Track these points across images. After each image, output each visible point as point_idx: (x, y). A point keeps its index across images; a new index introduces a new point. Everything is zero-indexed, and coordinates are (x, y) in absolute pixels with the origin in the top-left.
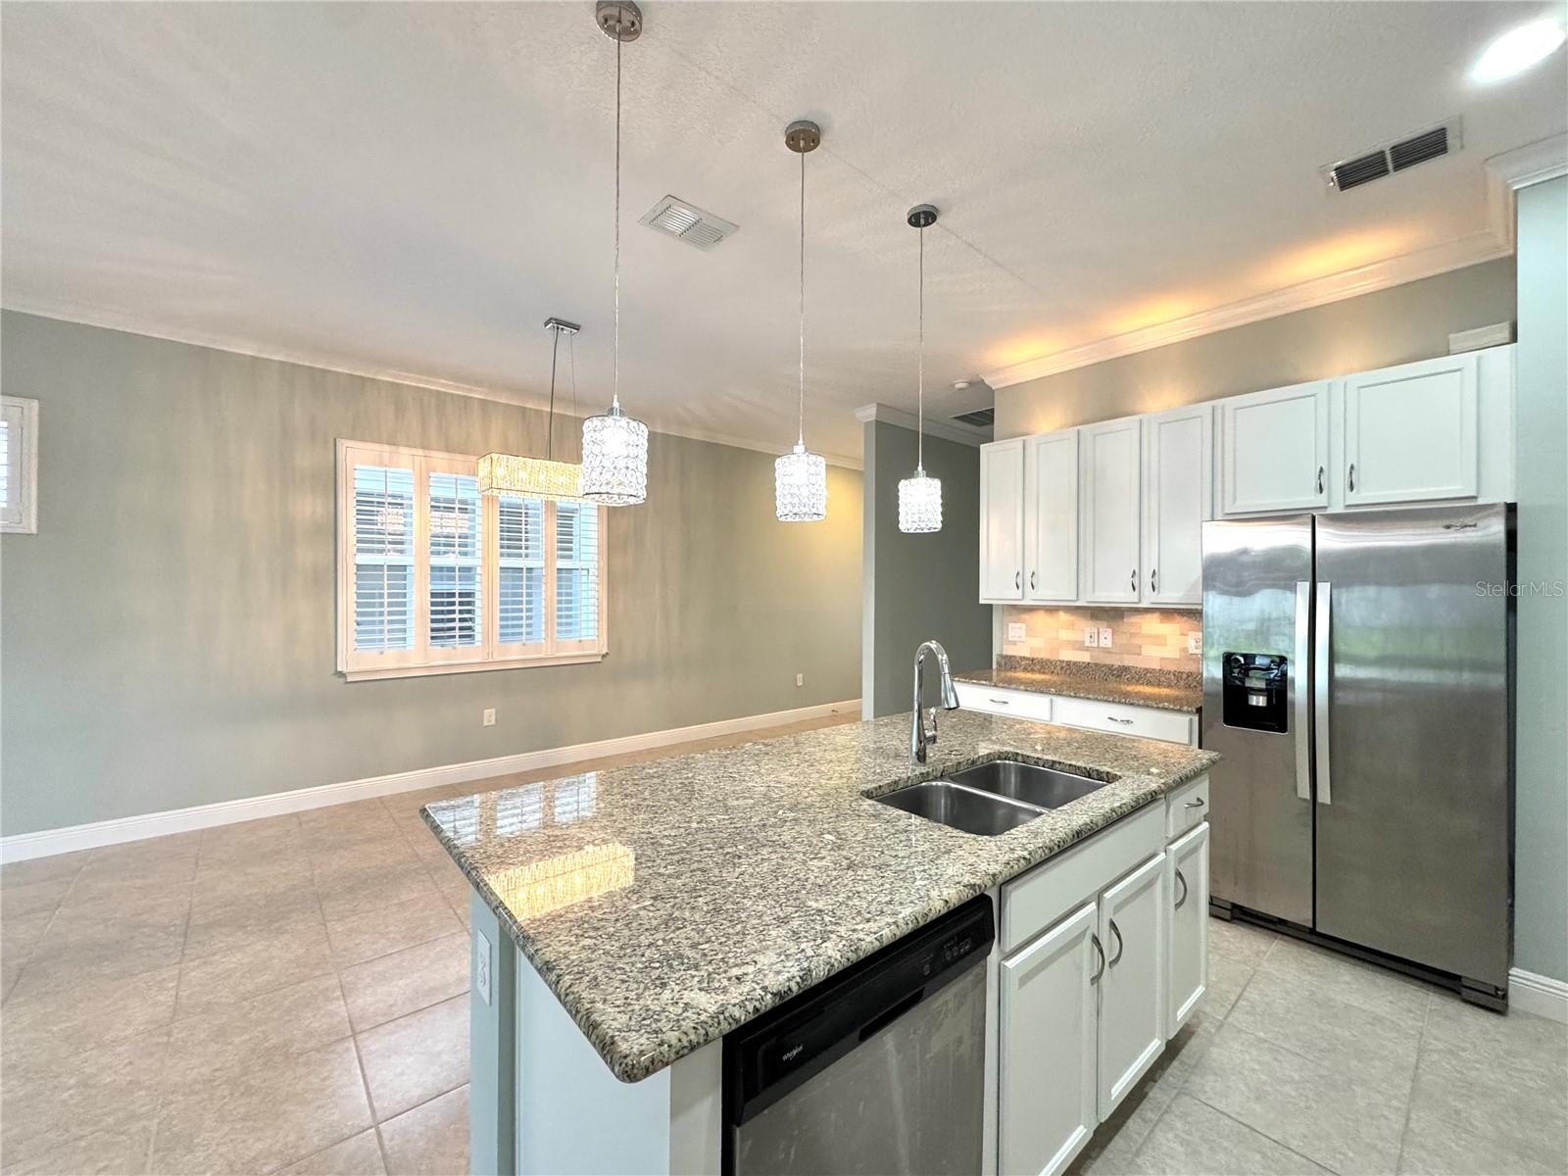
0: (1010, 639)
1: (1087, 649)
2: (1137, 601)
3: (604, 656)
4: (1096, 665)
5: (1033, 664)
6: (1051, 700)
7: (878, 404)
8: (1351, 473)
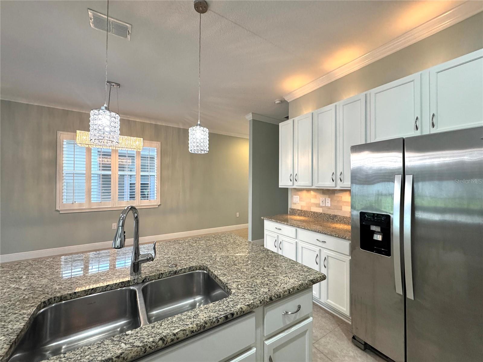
0: (294, 202)
1: (322, 207)
2: (334, 186)
3: (159, 205)
4: (324, 214)
5: (302, 213)
6: (296, 229)
7: (252, 113)
8: (433, 118)
